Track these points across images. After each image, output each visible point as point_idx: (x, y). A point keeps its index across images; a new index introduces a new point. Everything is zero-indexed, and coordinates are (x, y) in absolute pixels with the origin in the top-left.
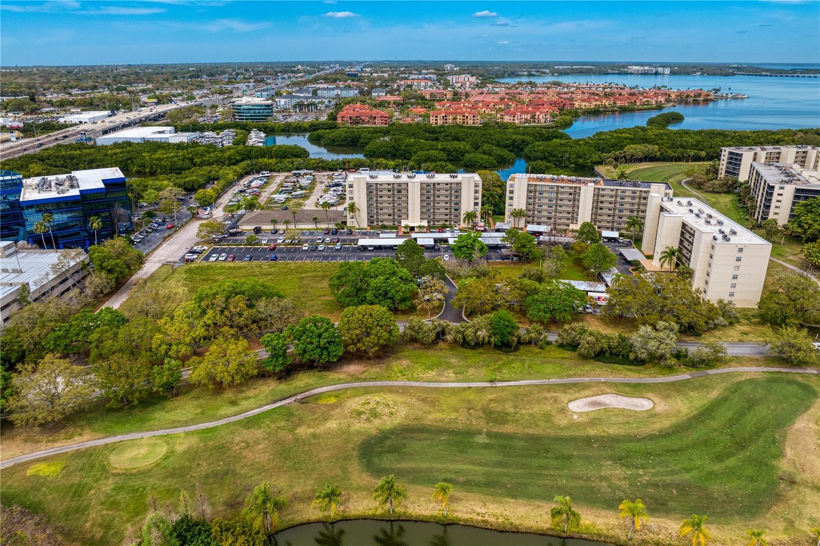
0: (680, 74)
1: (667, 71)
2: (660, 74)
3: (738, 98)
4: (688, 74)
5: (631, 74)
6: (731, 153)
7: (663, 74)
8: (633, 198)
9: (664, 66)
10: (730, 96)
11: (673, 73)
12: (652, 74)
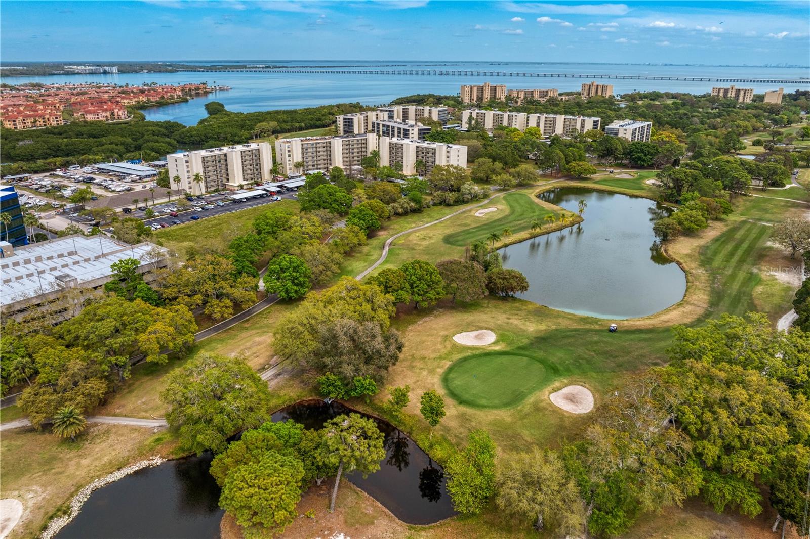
0: (128, 72)
1: (115, 69)
2: (109, 73)
3: (224, 90)
4: (136, 72)
5: (78, 74)
6: (344, 119)
7: (112, 73)
8: (358, 144)
9: (112, 64)
10: (218, 88)
11: (121, 72)
12: (101, 73)
